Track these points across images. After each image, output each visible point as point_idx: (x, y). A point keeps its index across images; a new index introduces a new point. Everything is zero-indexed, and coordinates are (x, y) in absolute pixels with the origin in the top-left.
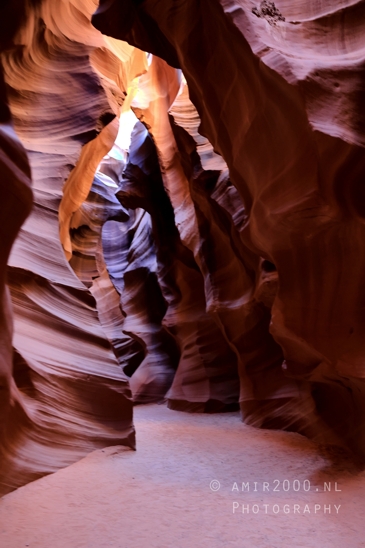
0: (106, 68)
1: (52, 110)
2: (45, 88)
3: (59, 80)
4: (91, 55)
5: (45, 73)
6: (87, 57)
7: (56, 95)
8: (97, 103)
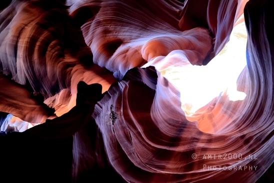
0: (64, 98)
1: (39, 72)
2: (49, 69)
3: (54, 75)
4: (67, 89)
5: (55, 69)
6: (66, 88)
7: (47, 74)
8: (48, 92)
